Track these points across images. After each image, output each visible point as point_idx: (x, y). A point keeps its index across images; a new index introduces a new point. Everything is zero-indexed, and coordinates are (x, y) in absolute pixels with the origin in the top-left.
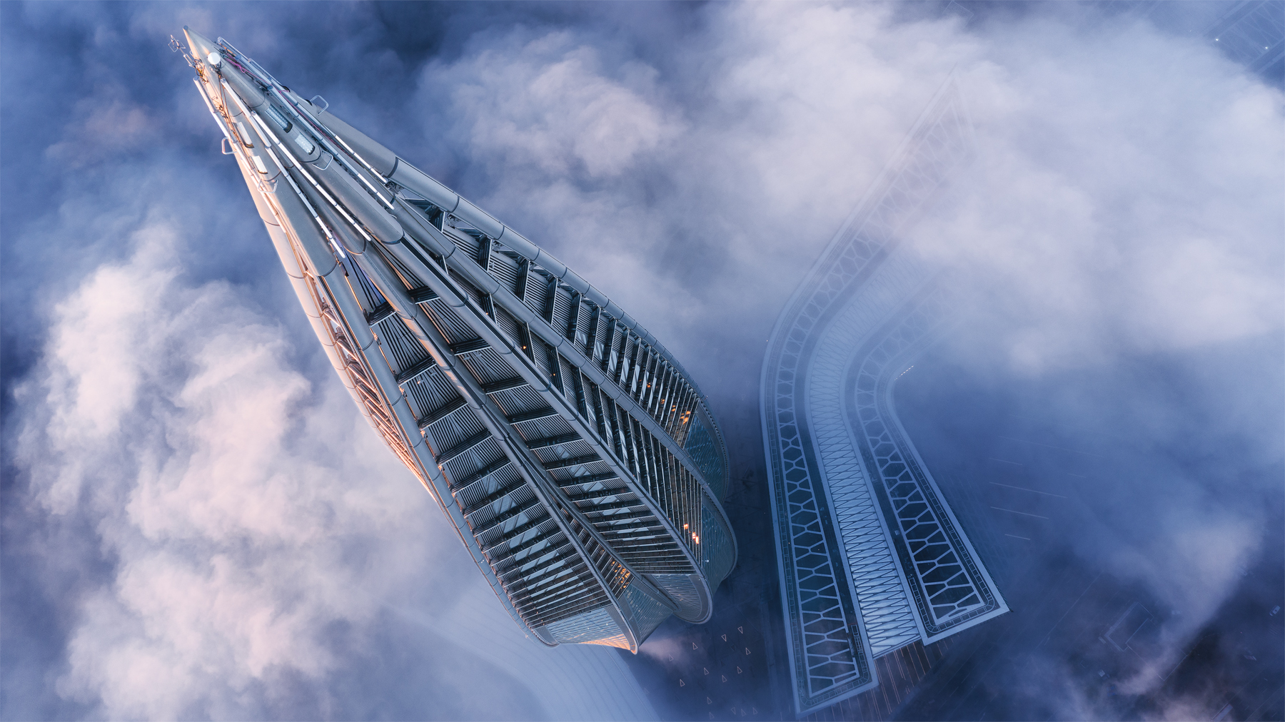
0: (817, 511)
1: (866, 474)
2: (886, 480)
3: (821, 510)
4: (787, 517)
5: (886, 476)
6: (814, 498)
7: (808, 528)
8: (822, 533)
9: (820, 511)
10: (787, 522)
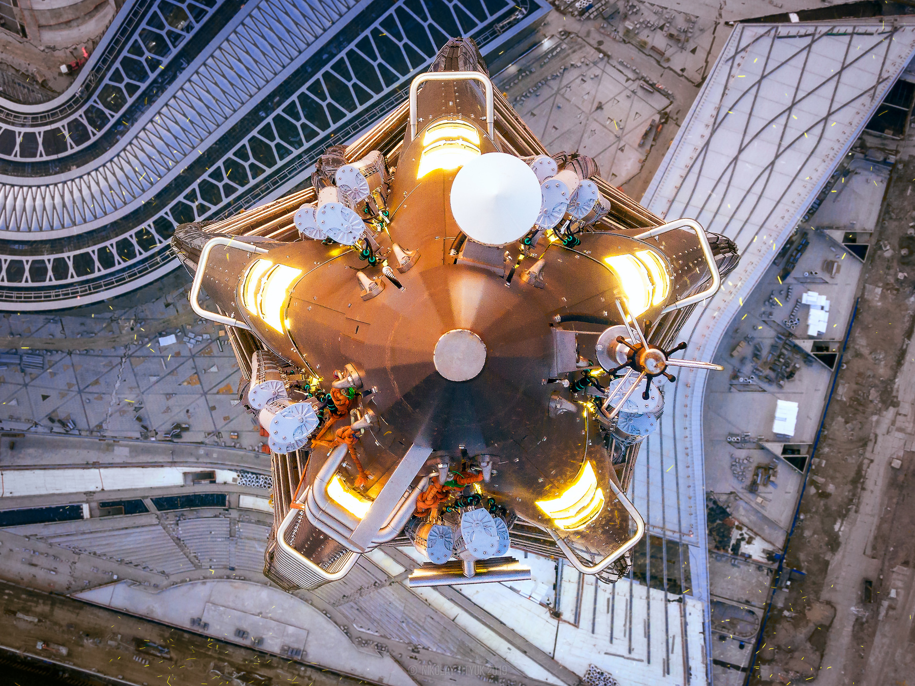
0: (270, 119)
1: (182, 78)
2: (175, 47)
3: (264, 115)
4: (299, 156)
5: (170, 49)
6: (254, 133)
7: (298, 119)
8: (294, 97)
9: (267, 116)
10: (306, 152)
